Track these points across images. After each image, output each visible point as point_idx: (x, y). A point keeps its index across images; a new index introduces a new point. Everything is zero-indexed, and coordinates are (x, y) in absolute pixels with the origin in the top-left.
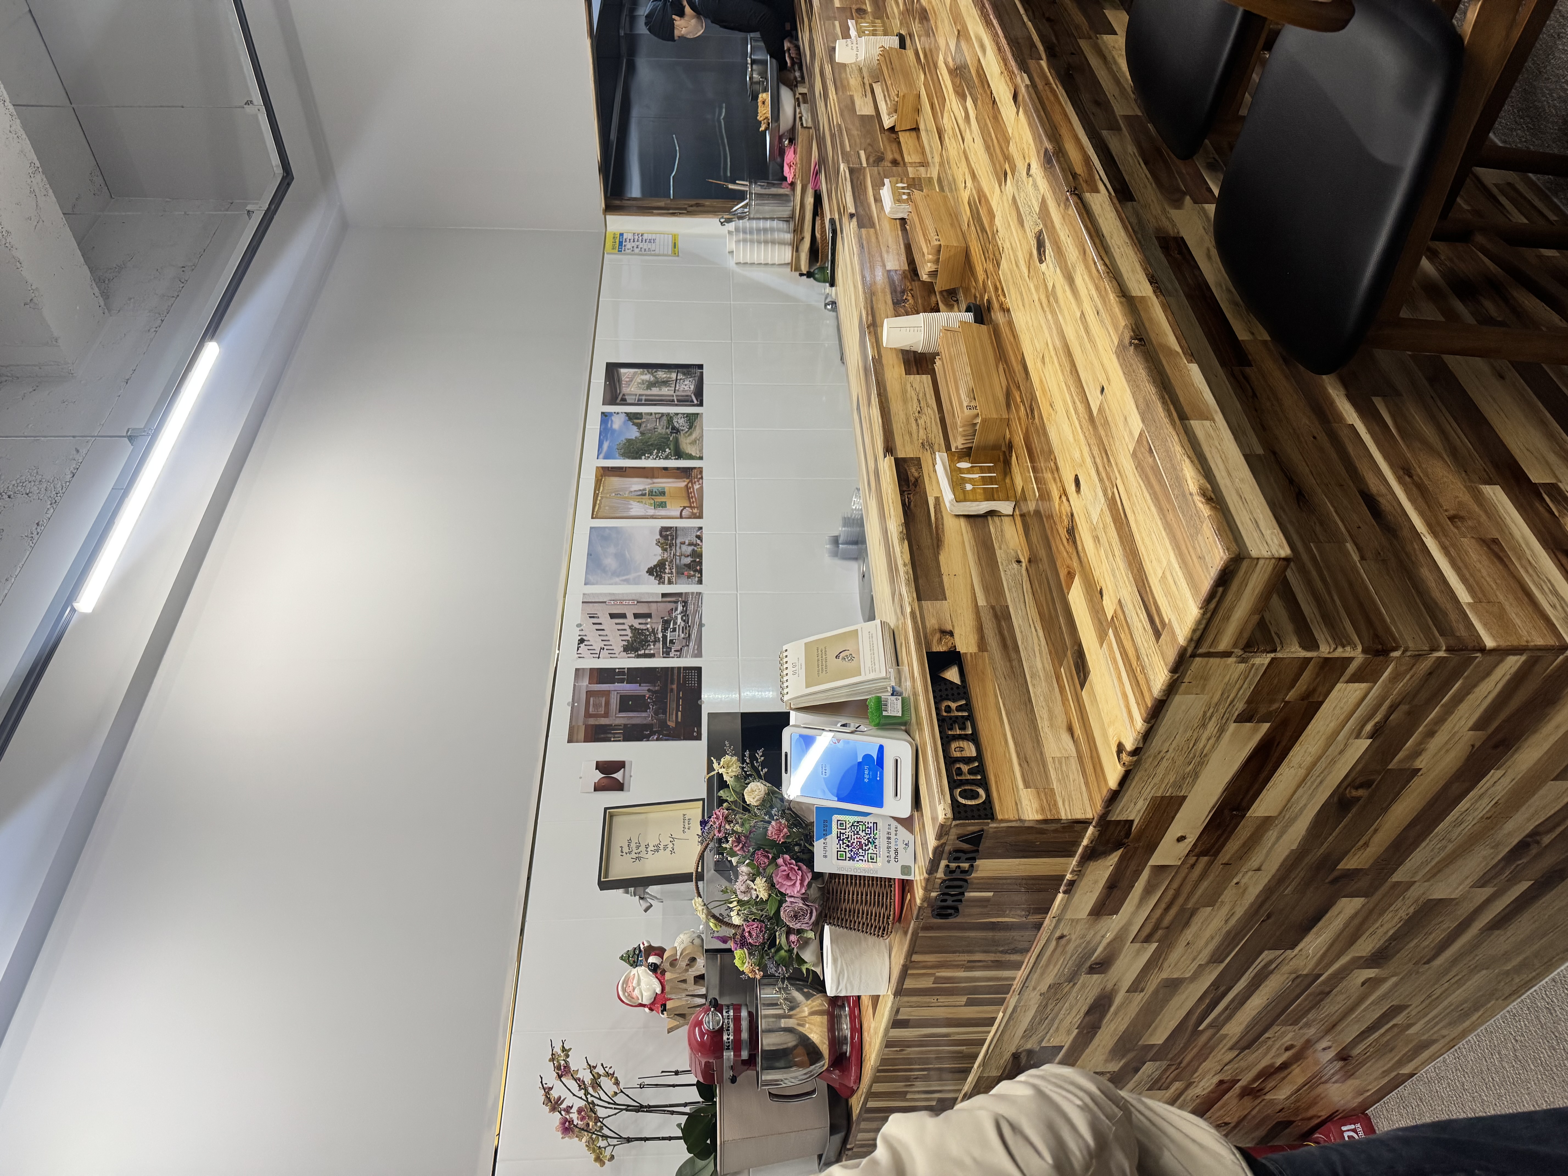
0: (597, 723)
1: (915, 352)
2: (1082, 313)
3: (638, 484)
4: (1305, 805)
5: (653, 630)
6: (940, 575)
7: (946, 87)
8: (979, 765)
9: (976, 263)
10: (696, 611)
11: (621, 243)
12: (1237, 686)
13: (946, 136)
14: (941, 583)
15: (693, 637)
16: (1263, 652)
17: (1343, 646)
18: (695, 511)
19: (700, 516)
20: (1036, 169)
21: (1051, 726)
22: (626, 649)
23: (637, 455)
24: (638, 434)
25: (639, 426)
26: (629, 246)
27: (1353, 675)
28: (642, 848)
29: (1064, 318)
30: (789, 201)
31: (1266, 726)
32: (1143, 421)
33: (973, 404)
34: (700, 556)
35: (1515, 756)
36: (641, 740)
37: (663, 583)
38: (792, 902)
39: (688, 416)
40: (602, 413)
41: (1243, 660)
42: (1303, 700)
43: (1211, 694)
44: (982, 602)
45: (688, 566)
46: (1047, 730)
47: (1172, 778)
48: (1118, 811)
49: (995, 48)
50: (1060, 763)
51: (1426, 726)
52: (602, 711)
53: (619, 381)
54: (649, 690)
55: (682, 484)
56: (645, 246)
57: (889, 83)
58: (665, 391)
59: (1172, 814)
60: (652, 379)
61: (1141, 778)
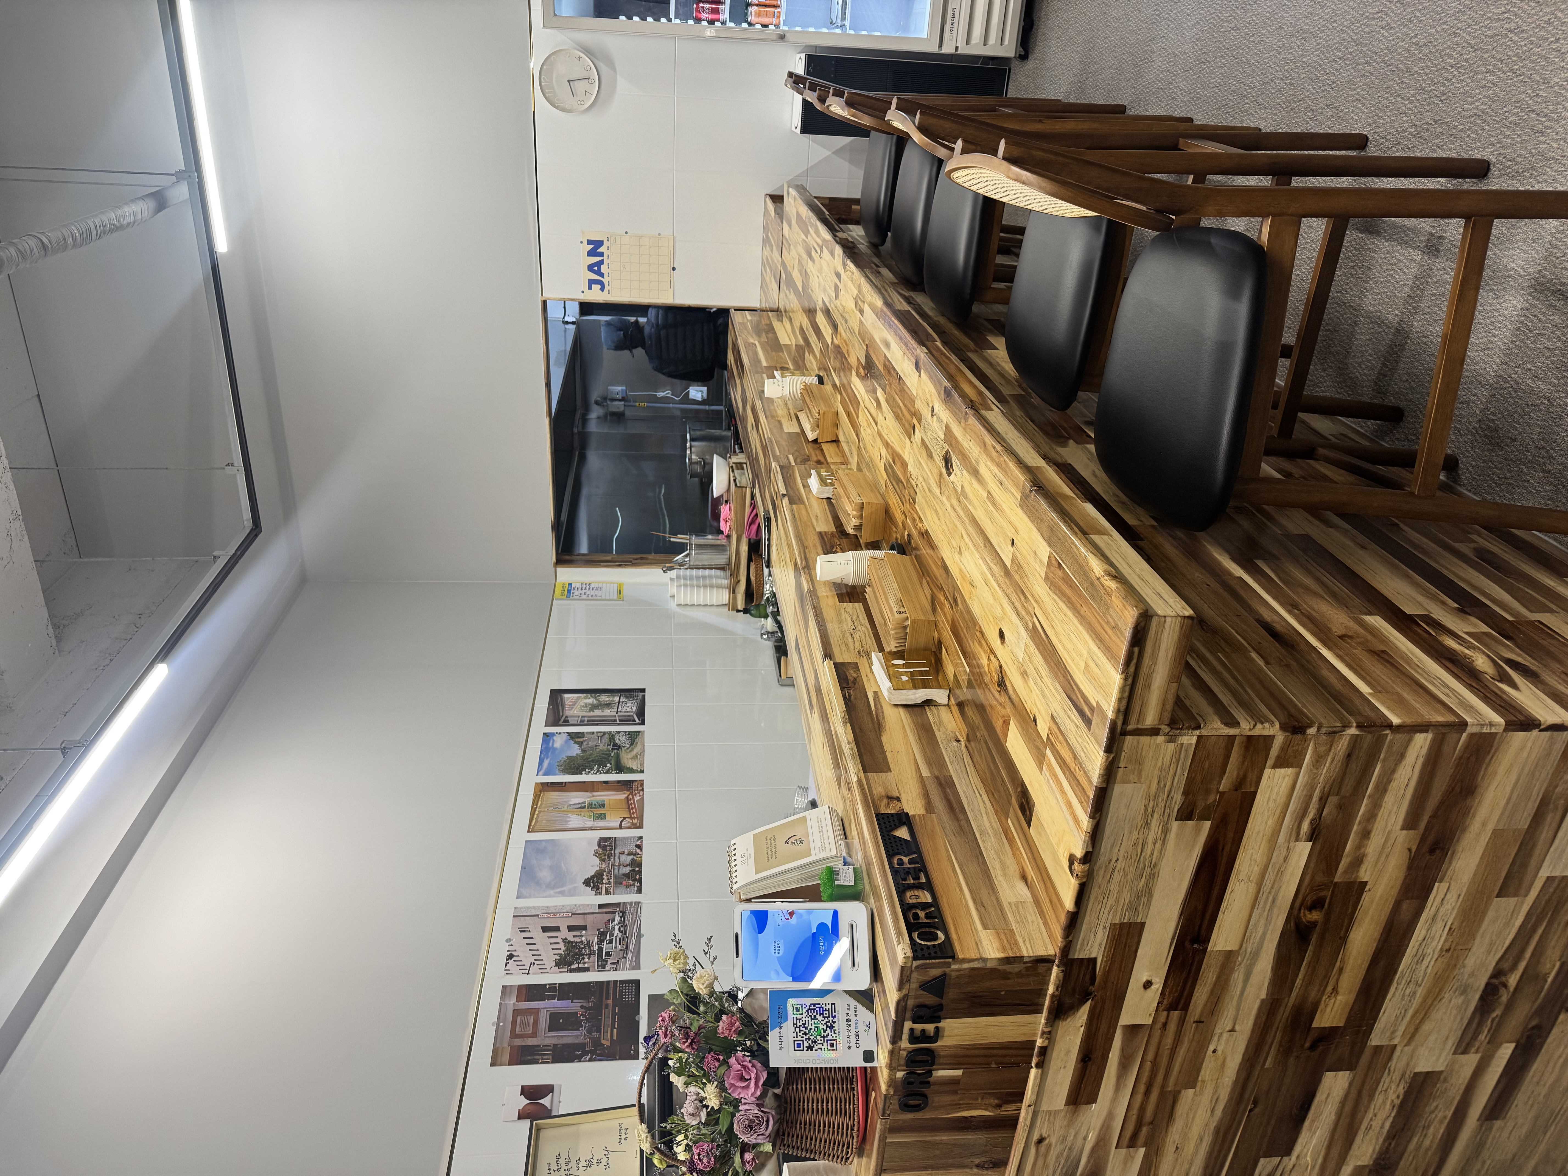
0: (523, 1044)
1: (846, 585)
2: (989, 492)
3: (577, 798)
4: (1264, 934)
5: (588, 942)
6: (883, 752)
7: (859, 393)
8: (934, 911)
9: (895, 512)
10: (634, 922)
11: (569, 591)
12: (1172, 772)
13: (862, 430)
14: (885, 759)
15: (631, 947)
16: (1189, 728)
17: (1262, 723)
18: (635, 821)
19: (641, 826)
20: (939, 407)
21: (1005, 875)
22: (559, 963)
23: (577, 771)
24: (579, 752)
25: (580, 744)
26: (577, 593)
27: (1278, 757)
28: (573, 1164)
29: (974, 507)
30: (725, 550)
31: (1207, 824)
32: (1050, 545)
33: (902, 609)
34: (640, 865)
35: (1454, 864)
36: (572, 1061)
37: (601, 894)
38: (746, 1110)
39: (630, 733)
40: (544, 734)
41: (1171, 740)
42: (1236, 790)
43: (1148, 783)
44: (925, 772)
45: (627, 876)
46: (1000, 878)
47: (1126, 897)
48: (1078, 947)
49: (898, 339)
50: (1017, 907)
51: (1359, 823)
52: (529, 1030)
53: (563, 705)
54: (582, 1007)
55: (622, 796)
56: (592, 592)
57: (811, 407)
58: (607, 712)
59: (1134, 948)
60: (595, 702)
61: (1096, 898)
